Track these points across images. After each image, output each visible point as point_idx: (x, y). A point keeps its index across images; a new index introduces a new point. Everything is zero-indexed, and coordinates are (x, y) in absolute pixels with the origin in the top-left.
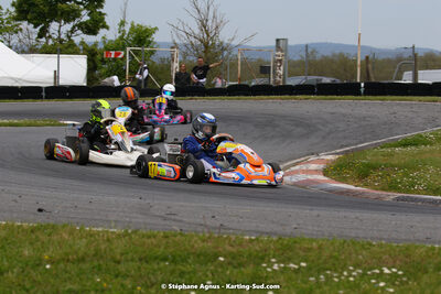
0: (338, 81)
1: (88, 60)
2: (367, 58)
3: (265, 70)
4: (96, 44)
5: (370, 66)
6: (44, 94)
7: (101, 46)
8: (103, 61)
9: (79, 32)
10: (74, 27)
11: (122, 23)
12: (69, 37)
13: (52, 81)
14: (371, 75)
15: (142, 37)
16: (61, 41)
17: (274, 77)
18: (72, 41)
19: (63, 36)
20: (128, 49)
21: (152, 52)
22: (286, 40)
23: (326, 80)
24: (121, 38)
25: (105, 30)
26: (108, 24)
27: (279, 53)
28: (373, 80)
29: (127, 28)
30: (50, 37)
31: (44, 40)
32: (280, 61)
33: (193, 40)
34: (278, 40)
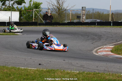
0: (102, 21)
1: (20, 13)
2: (113, 13)
3: (79, 17)
4: (22, 8)
5: (113, 16)
6: (7, 24)
7: (23, 9)
8: (24, 14)
9: (16, 4)
10: (14, 2)
11: (31, 1)
12: (12, 6)
13: (9, 20)
14: (114, 19)
15: (37, 6)
16: (10, 7)
17: (82, 20)
18: (14, 7)
19: (10, 5)
20: (34, 10)
21: (40, 11)
22: (85, 7)
23: (98, 21)
24: (30, 6)
25: (24, 3)
26: (25, 2)
27: (84, 12)
28: (115, 21)
29: (32, 3)
30: (6, 5)
31: (4, 6)
32: (84, 14)
33: (55, 7)
34: (82, 7)
